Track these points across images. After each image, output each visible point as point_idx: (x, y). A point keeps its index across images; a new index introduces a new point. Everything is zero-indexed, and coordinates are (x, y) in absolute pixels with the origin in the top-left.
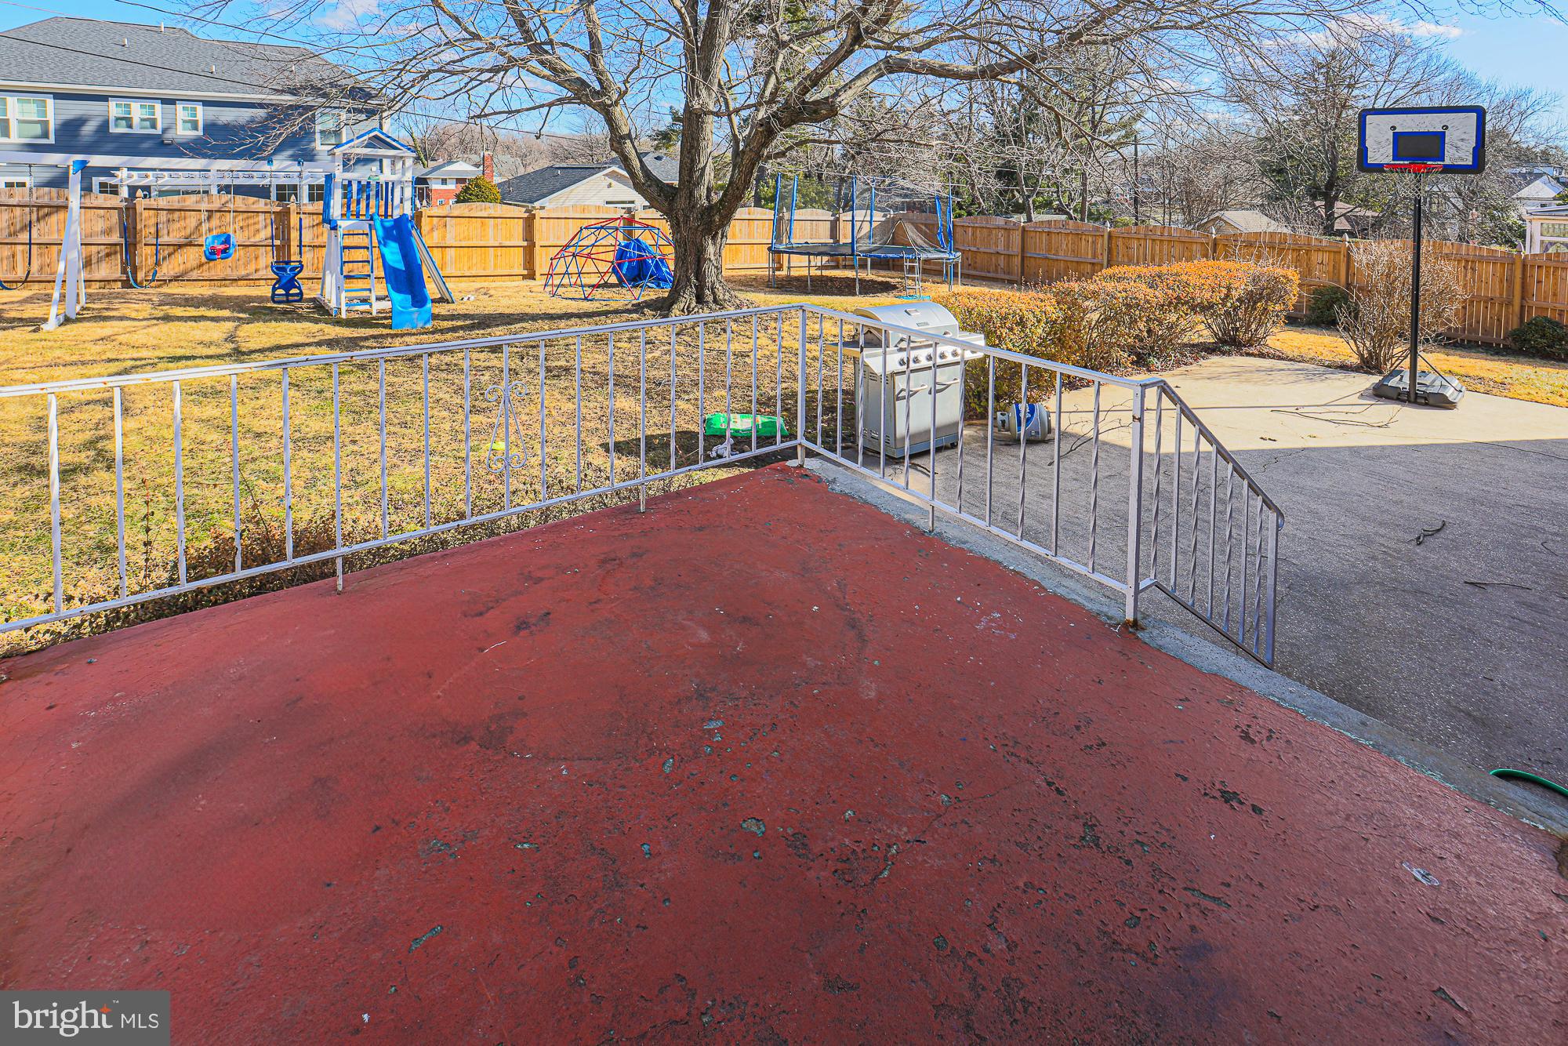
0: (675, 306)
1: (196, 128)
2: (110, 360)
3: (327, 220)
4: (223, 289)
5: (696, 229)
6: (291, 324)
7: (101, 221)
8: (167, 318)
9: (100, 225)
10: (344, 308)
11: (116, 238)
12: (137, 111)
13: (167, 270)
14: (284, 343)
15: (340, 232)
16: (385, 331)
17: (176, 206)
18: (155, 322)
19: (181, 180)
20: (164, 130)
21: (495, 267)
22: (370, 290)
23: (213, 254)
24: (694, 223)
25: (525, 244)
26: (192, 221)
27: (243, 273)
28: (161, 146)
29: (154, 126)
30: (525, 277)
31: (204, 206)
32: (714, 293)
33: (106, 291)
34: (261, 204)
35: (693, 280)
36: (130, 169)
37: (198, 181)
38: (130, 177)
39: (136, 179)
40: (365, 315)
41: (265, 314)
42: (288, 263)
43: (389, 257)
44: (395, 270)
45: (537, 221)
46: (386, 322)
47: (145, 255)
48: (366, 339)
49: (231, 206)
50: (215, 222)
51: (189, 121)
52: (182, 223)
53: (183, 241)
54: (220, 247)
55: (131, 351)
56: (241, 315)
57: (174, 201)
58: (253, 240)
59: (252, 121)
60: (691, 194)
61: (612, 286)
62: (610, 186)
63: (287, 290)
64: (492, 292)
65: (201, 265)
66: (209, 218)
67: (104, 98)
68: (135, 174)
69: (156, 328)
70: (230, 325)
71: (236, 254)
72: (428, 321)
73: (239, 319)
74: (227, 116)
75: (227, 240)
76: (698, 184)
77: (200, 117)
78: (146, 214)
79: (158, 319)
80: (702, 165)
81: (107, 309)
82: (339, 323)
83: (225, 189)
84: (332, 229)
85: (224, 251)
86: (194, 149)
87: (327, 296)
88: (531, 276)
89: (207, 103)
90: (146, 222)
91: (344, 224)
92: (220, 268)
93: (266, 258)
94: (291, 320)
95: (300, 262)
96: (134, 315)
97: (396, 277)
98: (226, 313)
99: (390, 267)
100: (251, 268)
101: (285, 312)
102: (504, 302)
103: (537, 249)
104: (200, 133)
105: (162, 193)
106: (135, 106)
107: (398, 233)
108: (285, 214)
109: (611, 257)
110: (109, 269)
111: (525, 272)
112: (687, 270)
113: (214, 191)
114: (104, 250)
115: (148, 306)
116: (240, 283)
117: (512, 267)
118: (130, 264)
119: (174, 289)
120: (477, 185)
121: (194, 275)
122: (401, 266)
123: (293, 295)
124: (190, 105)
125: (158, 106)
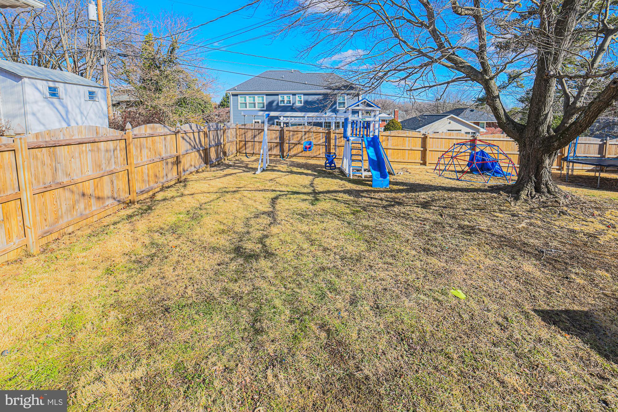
0: (522, 192)
1: (301, 103)
2: (273, 191)
3: (345, 137)
4: (309, 161)
5: (539, 149)
6: (332, 180)
7: (274, 135)
8: (291, 172)
9: (274, 136)
10: (351, 174)
11: (278, 141)
12: (286, 98)
13: (292, 153)
14: (331, 189)
15: (350, 142)
16: (370, 188)
17: (295, 130)
18: (288, 173)
19: (297, 120)
20: (293, 104)
21: (408, 159)
22: (361, 167)
23: (306, 149)
24: (536, 145)
25: (422, 149)
26: (300, 135)
27: (315, 155)
28: (292, 109)
29: (290, 103)
30: (421, 164)
31: (304, 130)
32: (547, 187)
33: (275, 158)
34: (321, 129)
35: (533, 178)
36: (284, 117)
37: (301, 121)
38: (284, 119)
39: (285, 120)
40: (360, 178)
41: (323, 174)
42: (330, 153)
43: (370, 154)
44: (373, 160)
45: (428, 139)
46: (369, 183)
47: (286, 146)
48: (363, 191)
49: (312, 130)
50: (307, 136)
51: (300, 101)
52: (297, 136)
53: (297, 142)
54: (308, 146)
55: (280, 187)
56: (315, 173)
57: (294, 128)
58: (319, 143)
59: (318, 100)
60: (537, 129)
61: (467, 172)
62: (450, 123)
63: (331, 164)
64: (410, 171)
65: (302, 152)
66: (305, 134)
67: (277, 95)
68: (285, 118)
69: (288, 176)
70: (311, 178)
71: (314, 148)
72: (387, 185)
73: (315, 175)
74: (310, 98)
75: (310, 144)
76: (542, 123)
77: (302, 99)
78: (287, 132)
79: (288, 172)
80: (546, 112)
81: (275, 166)
82: (350, 181)
83: (309, 123)
84: (347, 141)
85: (310, 148)
86: (301, 110)
87: (345, 167)
88: (424, 164)
89: (305, 94)
90: (286, 134)
91: (351, 139)
92: (308, 153)
93: (323, 150)
94: (332, 178)
95: (335, 153)
96: (282, 169)
97: (373, 163)
98: (310, 172)
99: (371, 159)
100: (318, 153)
101: (330, 173)
102: (417, 177)
103: (428, 152)
104: (302, 104)
105: (292, 125)
106: (285, 96)
107: (373, 143)
108: (329, 133)
109: (468, 158)
110: (276, 151)
111: (422, 162)
112: (529, 172)
113: (306, 124)
114: (275, 145)
115: (286, 166)
116: (314, 158)
117: (416, 159)
118: (282, 150)
119: (294, 159)
120: (393, 122)
121: (300, 155)
122: (375, 158)
123: (333, 166)
124: (300, 95)
125: (291, 96)
